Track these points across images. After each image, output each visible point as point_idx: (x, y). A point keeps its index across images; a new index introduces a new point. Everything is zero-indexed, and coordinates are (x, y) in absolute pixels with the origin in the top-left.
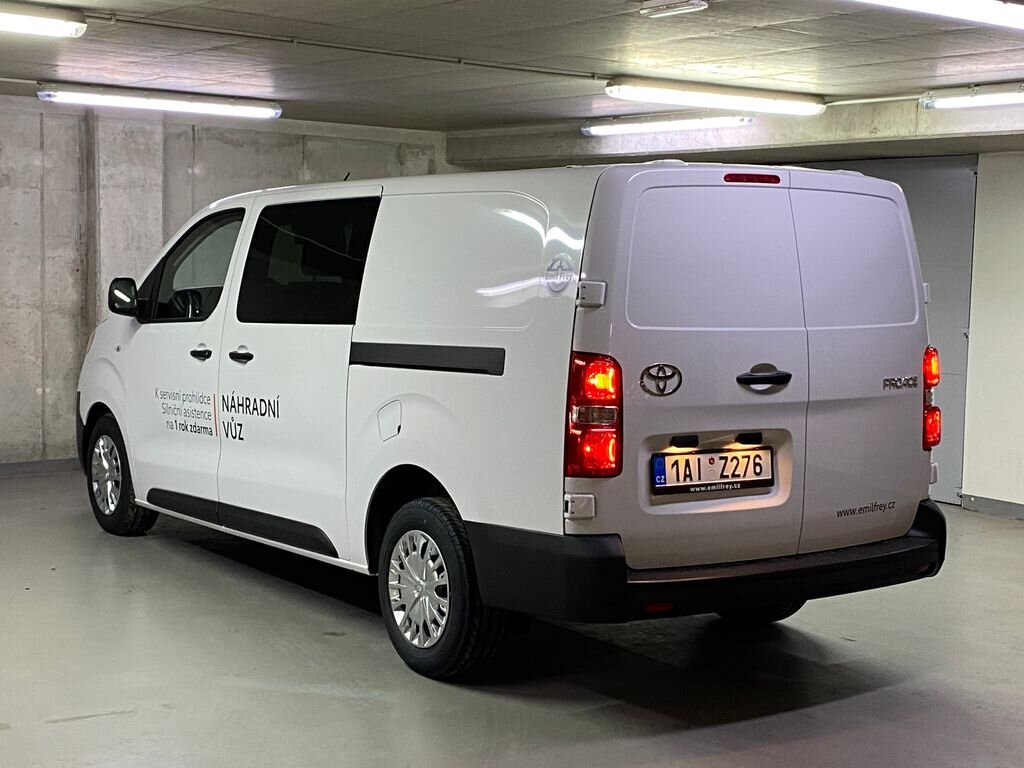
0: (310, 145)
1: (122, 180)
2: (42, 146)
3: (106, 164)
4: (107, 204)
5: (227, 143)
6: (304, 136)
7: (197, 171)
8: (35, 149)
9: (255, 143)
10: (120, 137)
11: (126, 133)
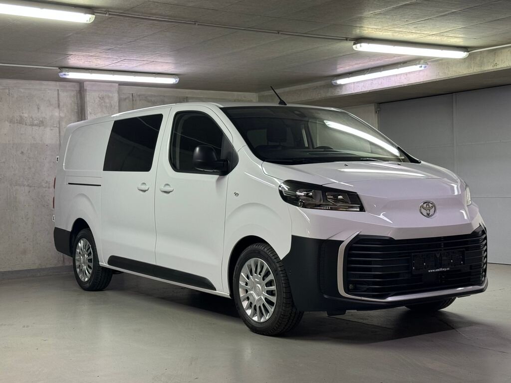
2: (59, 106)
3: (91, 114)
6: (187, 97)
8: (55, 108)
10: (97, 100)
11: (100, 98)
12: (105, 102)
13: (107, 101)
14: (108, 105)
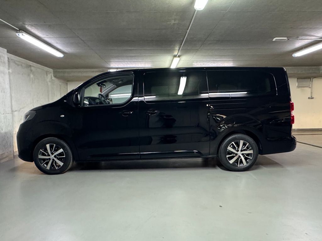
0: (32, 68)
5: (16, 64)
6: (31, 66)
7: (10, 71)
9: (21, 65)
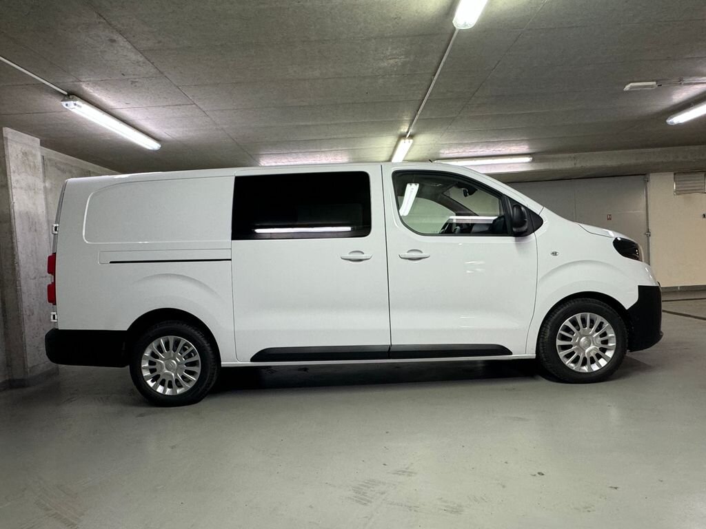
1: (23, 184)
3: (14, 172)
4: (17, 199)
5: (59, 169)
7: (47, 185)
9: (70, 172)
10: (20, 155)
11: (23, 154)
12: (28, 159)
13: (30, 158)
14: (32, 164)
